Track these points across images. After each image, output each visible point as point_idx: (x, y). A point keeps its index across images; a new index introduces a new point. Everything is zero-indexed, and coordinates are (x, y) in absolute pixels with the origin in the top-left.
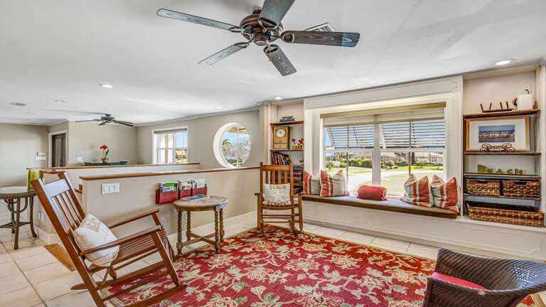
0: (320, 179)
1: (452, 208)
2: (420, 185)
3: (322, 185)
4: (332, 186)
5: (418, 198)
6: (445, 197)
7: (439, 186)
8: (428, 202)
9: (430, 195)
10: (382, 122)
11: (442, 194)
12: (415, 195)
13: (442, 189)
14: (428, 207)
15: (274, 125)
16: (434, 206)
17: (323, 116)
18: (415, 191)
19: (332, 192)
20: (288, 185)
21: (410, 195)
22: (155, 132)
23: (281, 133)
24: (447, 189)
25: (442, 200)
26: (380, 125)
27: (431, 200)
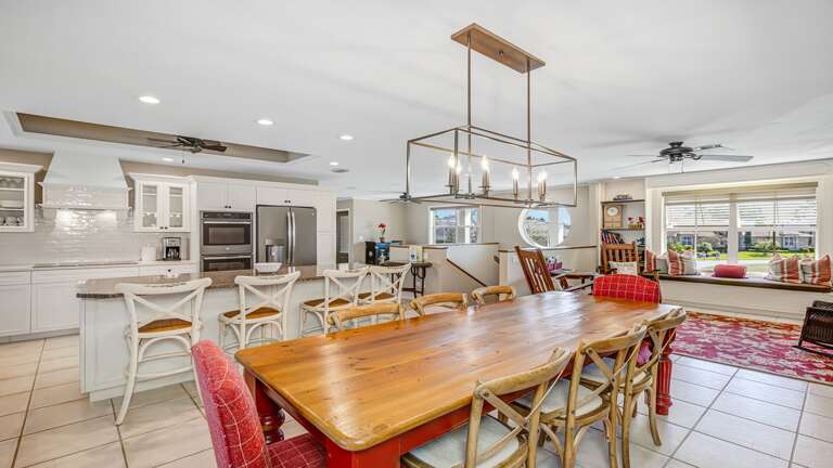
0: (668, 259)
1: (825, 283)
2: (788, 263)
3: (670, 265)
4: (683, 265)
5: (786, 275)
6: (817, 274)
7: (810, 263)
8: (797, 278)
9: (800, 272)
10: (739, 201)
11: (814, 271)
12: (783, 272)
13: (813, 267)
14: (799, 282)
15: (605, 204)
16: (804, 282)
17: (664, 194)
18: (783, 269)
19: (683, 271)
20: (635, 263)
21: (776, 273)
22: (432, 209)
23: (612, 212)
24: (820, 266)
25: (814, 277)
26: (738, 204)
27: (801, 276)
